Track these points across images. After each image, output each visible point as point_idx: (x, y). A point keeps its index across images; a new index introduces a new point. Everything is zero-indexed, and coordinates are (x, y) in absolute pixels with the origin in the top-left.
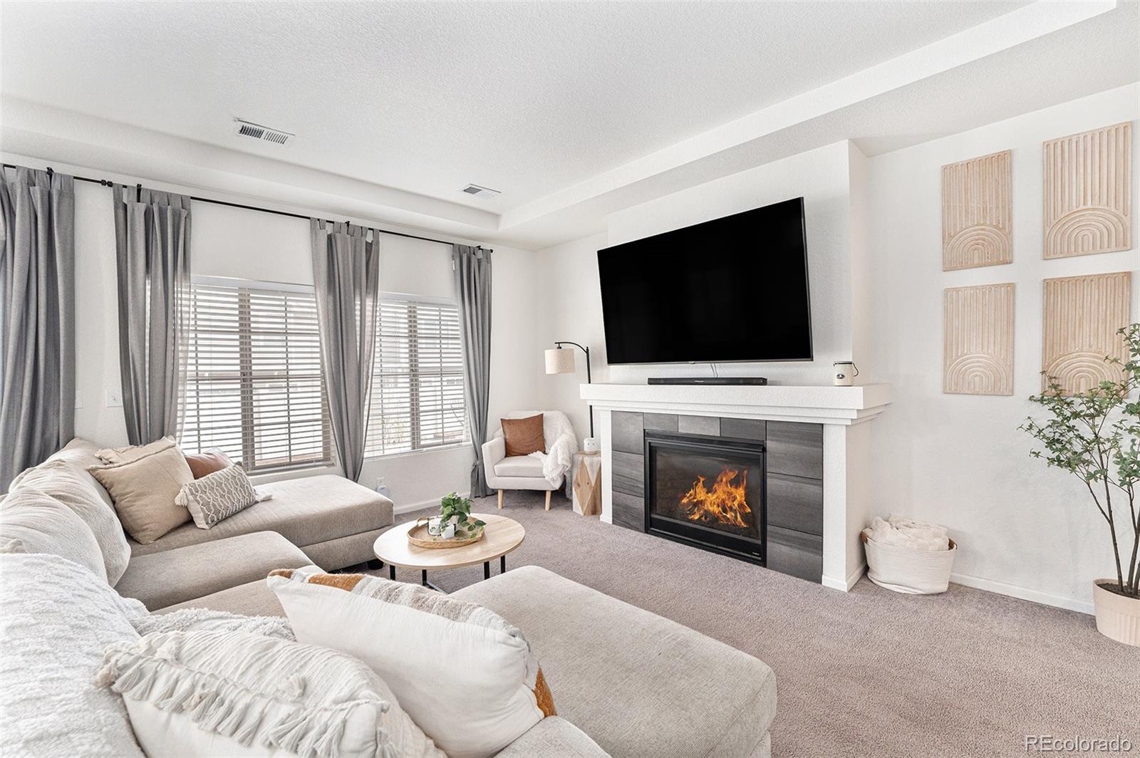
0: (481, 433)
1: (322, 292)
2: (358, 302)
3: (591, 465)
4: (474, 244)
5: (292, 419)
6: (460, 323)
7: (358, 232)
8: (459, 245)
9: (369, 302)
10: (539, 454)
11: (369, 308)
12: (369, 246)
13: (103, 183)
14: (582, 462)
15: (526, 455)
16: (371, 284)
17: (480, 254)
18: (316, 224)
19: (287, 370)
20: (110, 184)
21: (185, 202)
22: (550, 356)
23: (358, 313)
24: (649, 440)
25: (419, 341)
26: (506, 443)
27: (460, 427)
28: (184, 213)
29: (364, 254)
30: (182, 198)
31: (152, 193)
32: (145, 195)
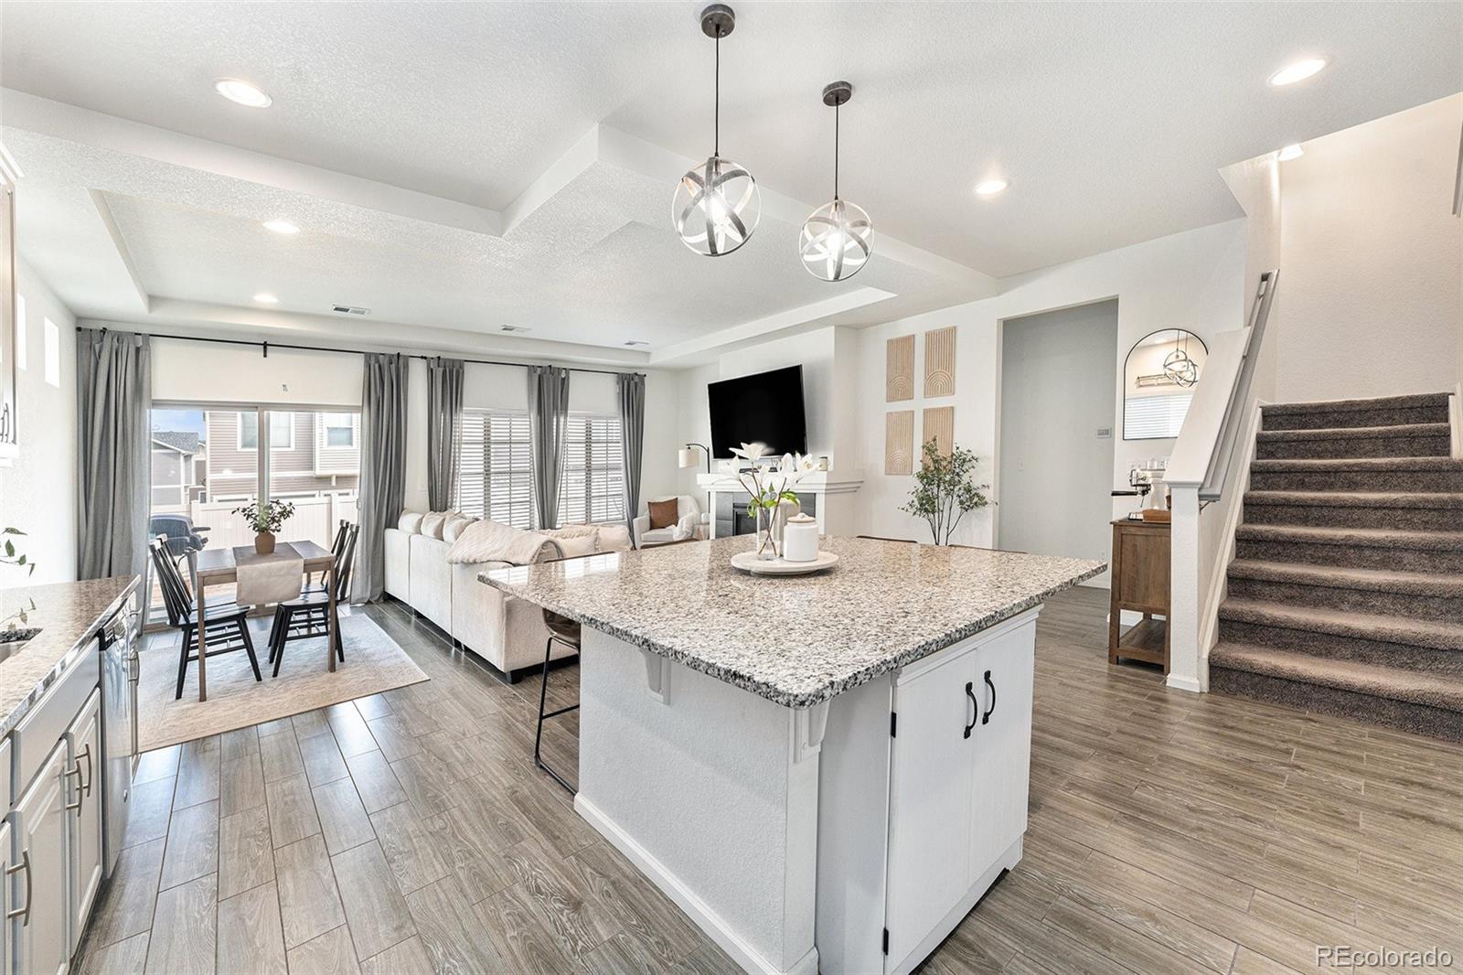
0: (634, 512)
1: (534, 415)
2: (555, 420)
3: (704, 530)
4: (632, 372)
5: (513, 500)
6: (621, 431)
7: (556, 372)
8: (622, 374)
9: (562, 419)
10: (673, 526)
11: (562, 423)
12: (563, 379)
13: (422, 357)
14: (699, 529)
15: (664, 528)
16: (564, 408)
17: (636, 379)
18: (531, 369)
19: (510, 467)
20: (425, 358)
21: (461, 363)
22: (682, 454)
23: (555, 427)
24: (736, 510)
25: (593, 445)
26: (651, 520)
27: (619, 508)
28: (461, 371)
29: (560, 386)
30: (460, 361)
31: (445, 360)
32: (442, 363)
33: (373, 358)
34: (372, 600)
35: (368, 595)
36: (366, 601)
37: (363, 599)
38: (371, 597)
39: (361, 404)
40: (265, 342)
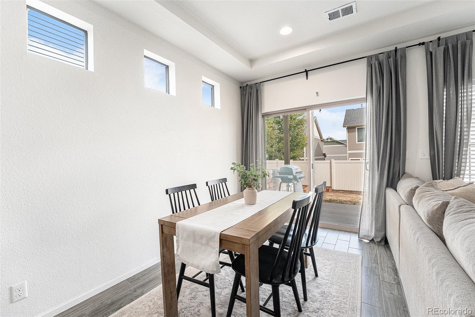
13: (420, 44)
20: (423, 44)
21: (469, 35)
28: (468, 42)
30: (467, 34)
31: (446, 39)
32: (442, 42)
33: (374, 59)
34: (376, 240)
35: (373, 235)
36: (371, 239)
37: (368, 236)
38: (375, 237)
39: (365, 96)
40: (306, 70)
